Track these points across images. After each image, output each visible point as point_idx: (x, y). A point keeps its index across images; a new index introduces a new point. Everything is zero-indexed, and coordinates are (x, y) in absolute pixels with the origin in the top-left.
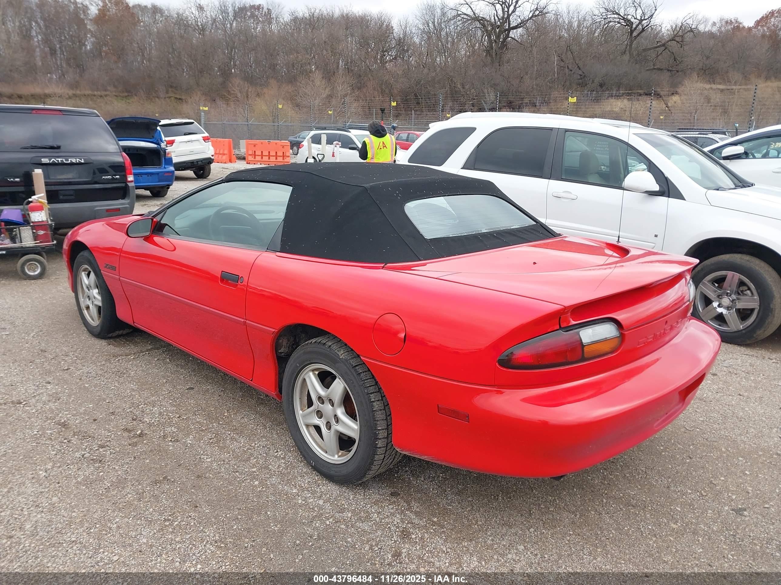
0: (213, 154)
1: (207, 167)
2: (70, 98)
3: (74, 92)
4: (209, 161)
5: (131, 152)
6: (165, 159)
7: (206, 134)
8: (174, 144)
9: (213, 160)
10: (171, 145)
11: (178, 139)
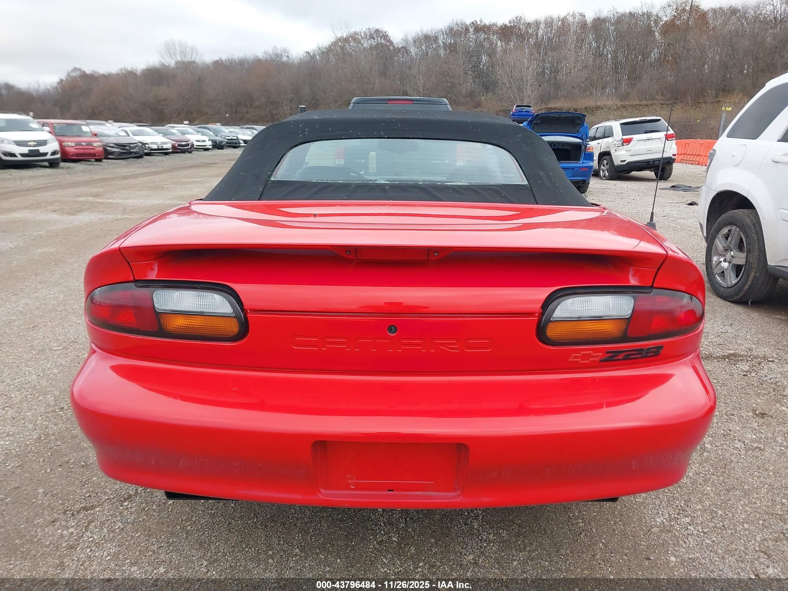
0: (675, 153)
1: (668, 168)
2: (618, 108)
3: (623, 104)
4: (669, 162)
5: (556, 147)
6: (585, 153)
7: (671, 132)
8: (632, 142)
9: (675, 159)
10: (628, 143)
11: (636, 137)
